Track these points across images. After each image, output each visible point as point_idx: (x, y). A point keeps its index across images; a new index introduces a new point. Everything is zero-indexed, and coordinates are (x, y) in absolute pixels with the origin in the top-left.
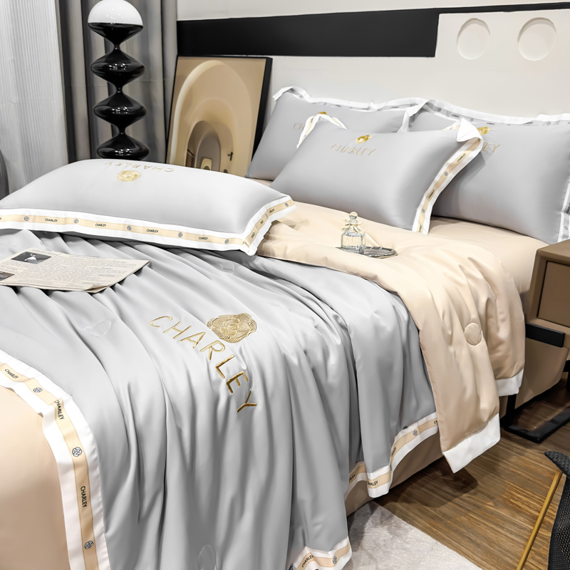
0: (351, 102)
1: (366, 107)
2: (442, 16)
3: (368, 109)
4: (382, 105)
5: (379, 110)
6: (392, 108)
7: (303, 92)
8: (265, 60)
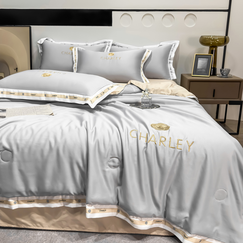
0: (77, 43)
1: (86, 44)
2: (113, 12)
3: (87, 45)
4: (92, 44)
5: (91, 45)
6: (97, 44)
7: (52, 40)
8: (29, 27)
